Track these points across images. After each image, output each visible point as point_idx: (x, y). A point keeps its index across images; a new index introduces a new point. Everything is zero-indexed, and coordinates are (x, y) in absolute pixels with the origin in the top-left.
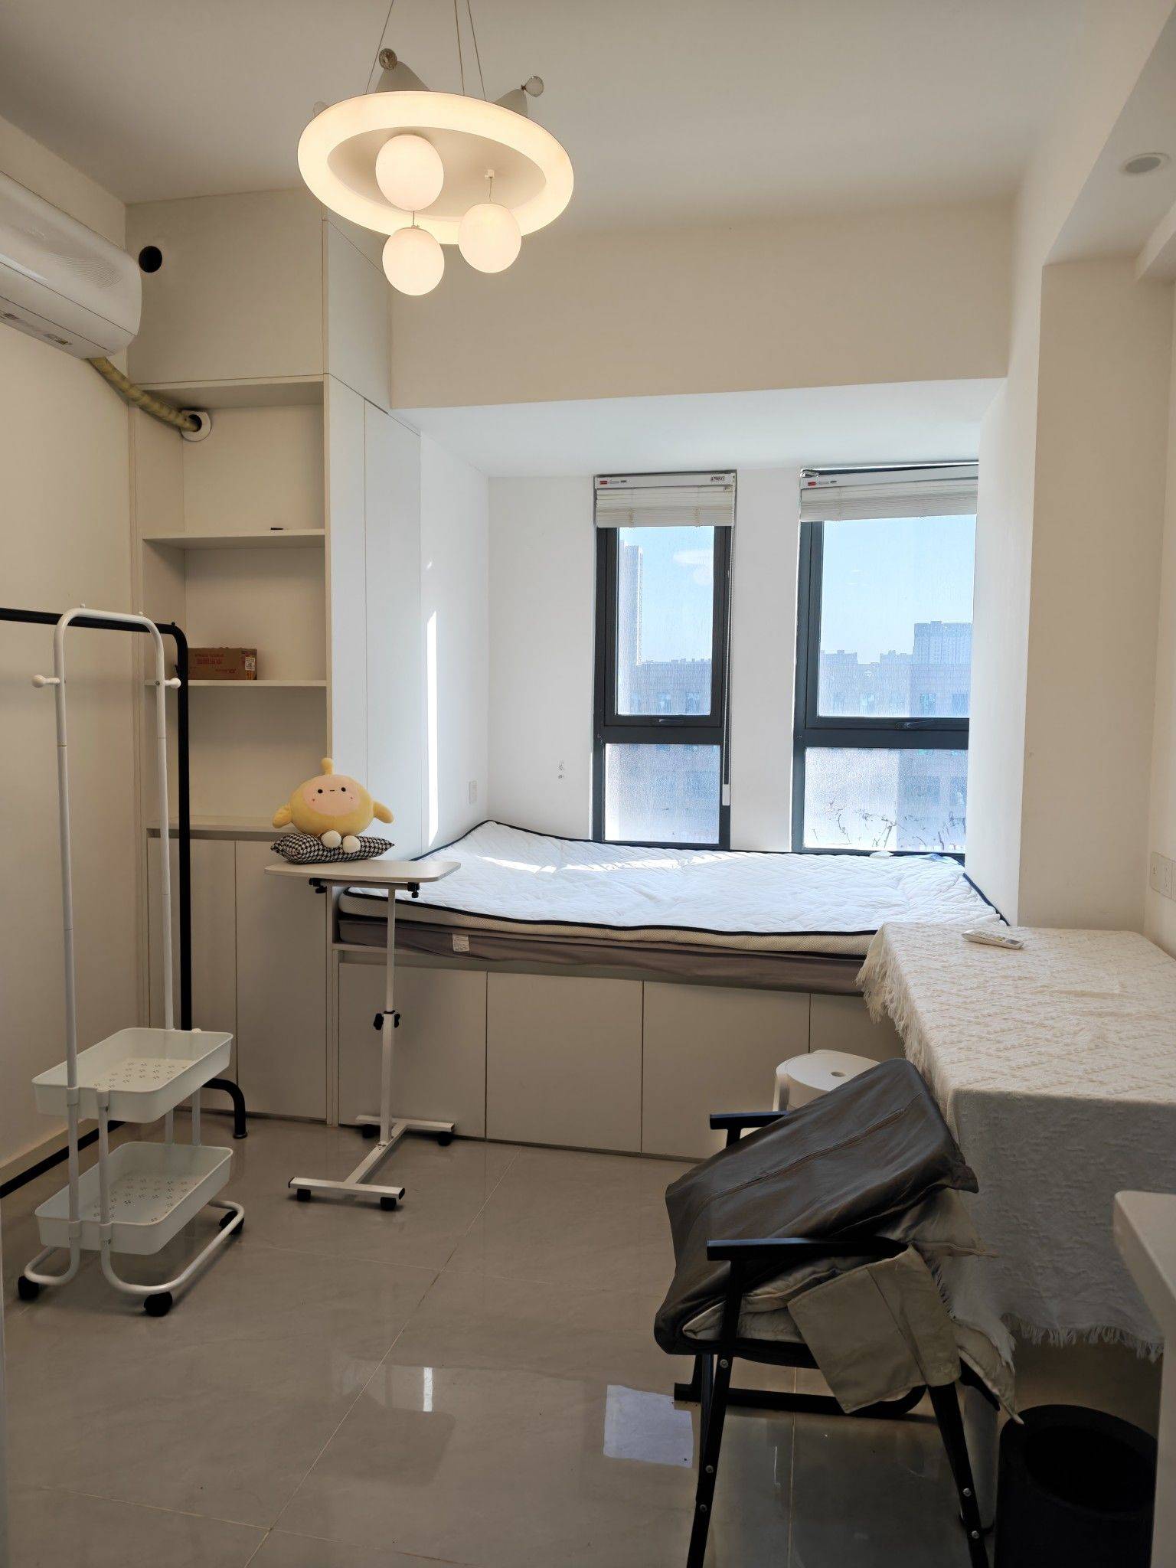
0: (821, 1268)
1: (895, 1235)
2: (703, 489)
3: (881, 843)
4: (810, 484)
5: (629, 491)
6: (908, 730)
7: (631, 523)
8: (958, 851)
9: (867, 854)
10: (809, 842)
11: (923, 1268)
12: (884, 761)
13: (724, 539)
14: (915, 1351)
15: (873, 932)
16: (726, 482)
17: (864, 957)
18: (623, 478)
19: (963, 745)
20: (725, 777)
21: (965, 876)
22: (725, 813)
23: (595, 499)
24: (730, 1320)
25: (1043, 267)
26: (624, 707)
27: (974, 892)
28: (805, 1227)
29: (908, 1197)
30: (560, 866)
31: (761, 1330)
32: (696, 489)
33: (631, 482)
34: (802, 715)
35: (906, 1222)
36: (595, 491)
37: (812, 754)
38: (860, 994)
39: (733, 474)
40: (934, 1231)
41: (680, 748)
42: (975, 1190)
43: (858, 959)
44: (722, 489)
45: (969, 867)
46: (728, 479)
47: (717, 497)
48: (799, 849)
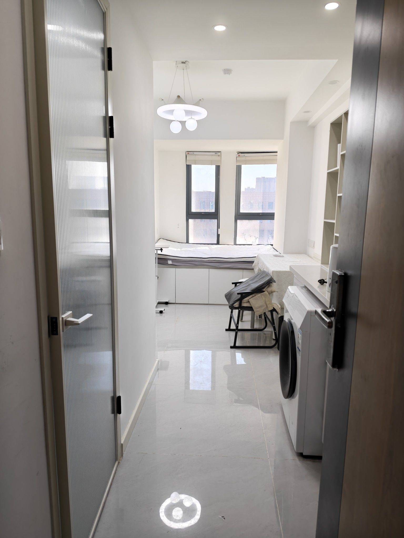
0: (253, 295)
1: (264, 290)
2: (213, 156)
3: (254, 242)
4: (239, 156)
5: (195, 156)
6: (261, 215)
7: (195, 164)
8: (271, 244)
9: (251, 245)
10: (237, 243)
11: (268, 294)
12: (256, 223)
13: (218, 168)
14: (267, 306)
15: (256, 257)
16: (219, 155)
17: (254, 262)
18: (193, 152)
19: (273, 219)
20: (218, 227)
21: (273, 248)
22: (218, 236)
23: (186, 157)
24: (240, 304)
25: (291, 122)
26: (194, 210)
27: (275, 250)
28: (251, 290)
29: (266, 284)
30: (181, 249)
31: (245, 305)
32: (211, 156)
33: (195, 153)
34: (236, 211)
35: (265, 288)
36: (186, 155)
37: (239, 221)
38: (253, 269)
39: (220, 153)
40: (270, 289)
41: (208, 220)
42: (275, 282)
43: (253, 262)
44: (217, 156)
45: (274, 246)
46: (219, 153)
47: (216, 158)
48: (235, 244)
